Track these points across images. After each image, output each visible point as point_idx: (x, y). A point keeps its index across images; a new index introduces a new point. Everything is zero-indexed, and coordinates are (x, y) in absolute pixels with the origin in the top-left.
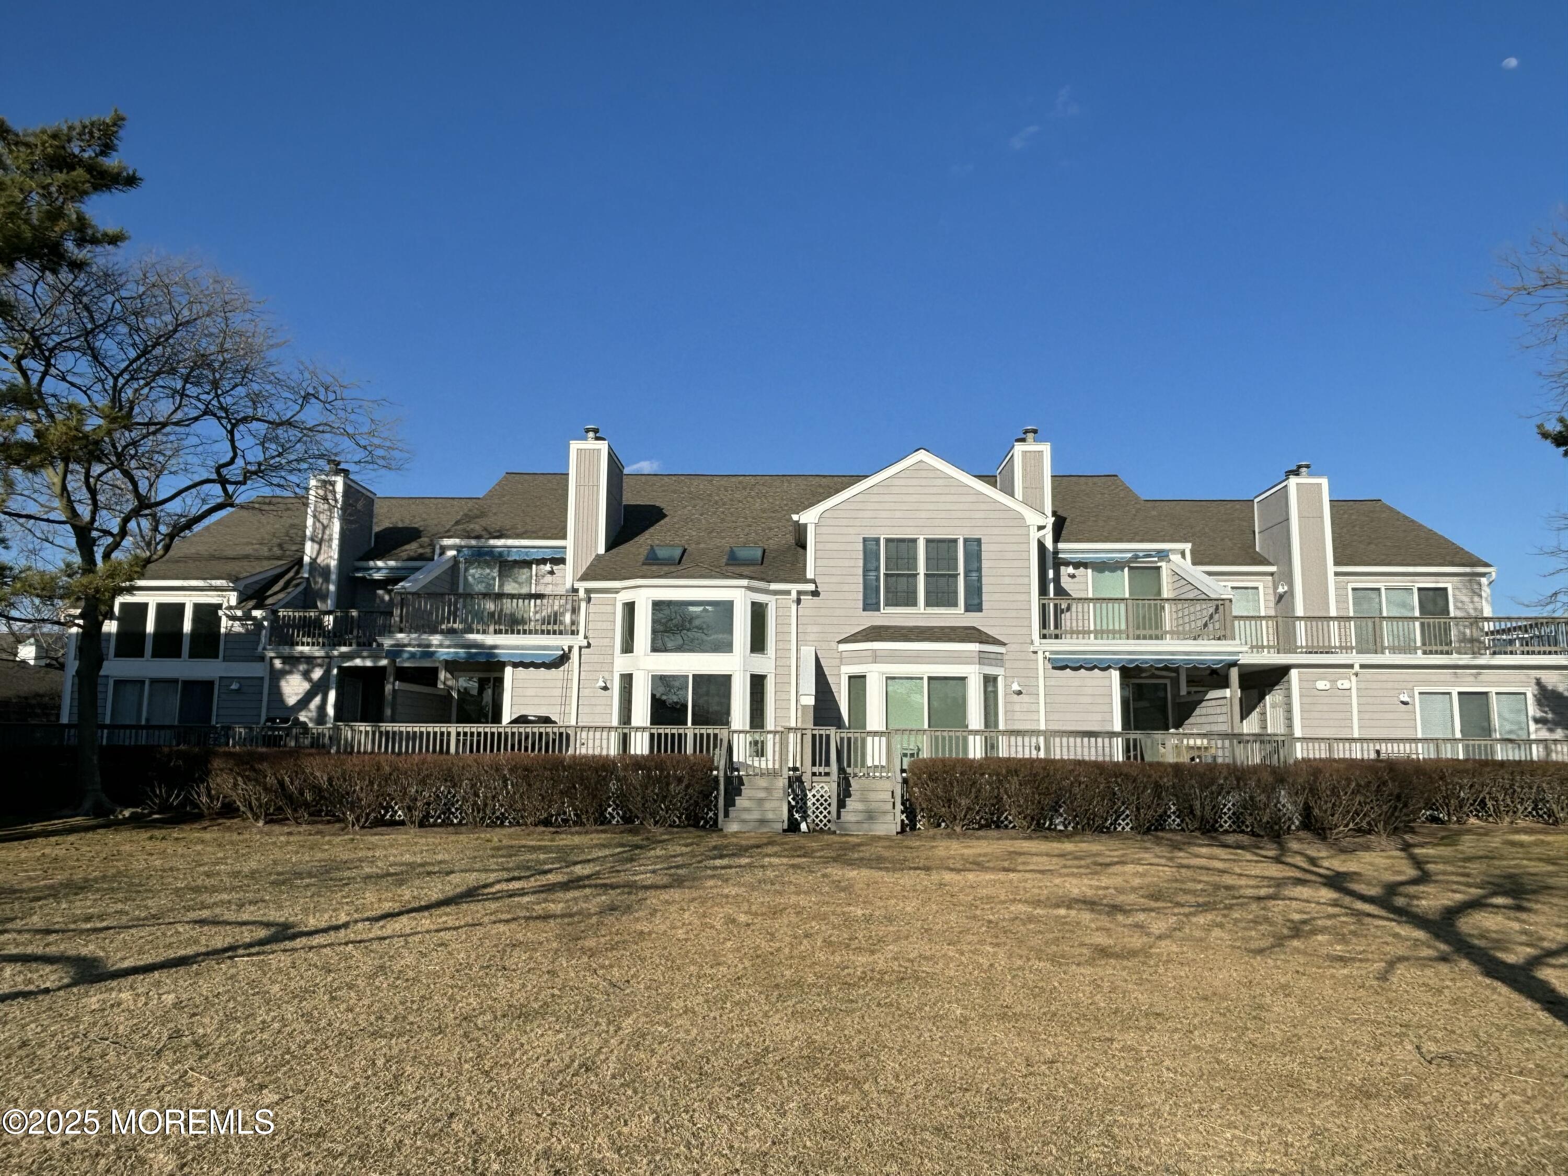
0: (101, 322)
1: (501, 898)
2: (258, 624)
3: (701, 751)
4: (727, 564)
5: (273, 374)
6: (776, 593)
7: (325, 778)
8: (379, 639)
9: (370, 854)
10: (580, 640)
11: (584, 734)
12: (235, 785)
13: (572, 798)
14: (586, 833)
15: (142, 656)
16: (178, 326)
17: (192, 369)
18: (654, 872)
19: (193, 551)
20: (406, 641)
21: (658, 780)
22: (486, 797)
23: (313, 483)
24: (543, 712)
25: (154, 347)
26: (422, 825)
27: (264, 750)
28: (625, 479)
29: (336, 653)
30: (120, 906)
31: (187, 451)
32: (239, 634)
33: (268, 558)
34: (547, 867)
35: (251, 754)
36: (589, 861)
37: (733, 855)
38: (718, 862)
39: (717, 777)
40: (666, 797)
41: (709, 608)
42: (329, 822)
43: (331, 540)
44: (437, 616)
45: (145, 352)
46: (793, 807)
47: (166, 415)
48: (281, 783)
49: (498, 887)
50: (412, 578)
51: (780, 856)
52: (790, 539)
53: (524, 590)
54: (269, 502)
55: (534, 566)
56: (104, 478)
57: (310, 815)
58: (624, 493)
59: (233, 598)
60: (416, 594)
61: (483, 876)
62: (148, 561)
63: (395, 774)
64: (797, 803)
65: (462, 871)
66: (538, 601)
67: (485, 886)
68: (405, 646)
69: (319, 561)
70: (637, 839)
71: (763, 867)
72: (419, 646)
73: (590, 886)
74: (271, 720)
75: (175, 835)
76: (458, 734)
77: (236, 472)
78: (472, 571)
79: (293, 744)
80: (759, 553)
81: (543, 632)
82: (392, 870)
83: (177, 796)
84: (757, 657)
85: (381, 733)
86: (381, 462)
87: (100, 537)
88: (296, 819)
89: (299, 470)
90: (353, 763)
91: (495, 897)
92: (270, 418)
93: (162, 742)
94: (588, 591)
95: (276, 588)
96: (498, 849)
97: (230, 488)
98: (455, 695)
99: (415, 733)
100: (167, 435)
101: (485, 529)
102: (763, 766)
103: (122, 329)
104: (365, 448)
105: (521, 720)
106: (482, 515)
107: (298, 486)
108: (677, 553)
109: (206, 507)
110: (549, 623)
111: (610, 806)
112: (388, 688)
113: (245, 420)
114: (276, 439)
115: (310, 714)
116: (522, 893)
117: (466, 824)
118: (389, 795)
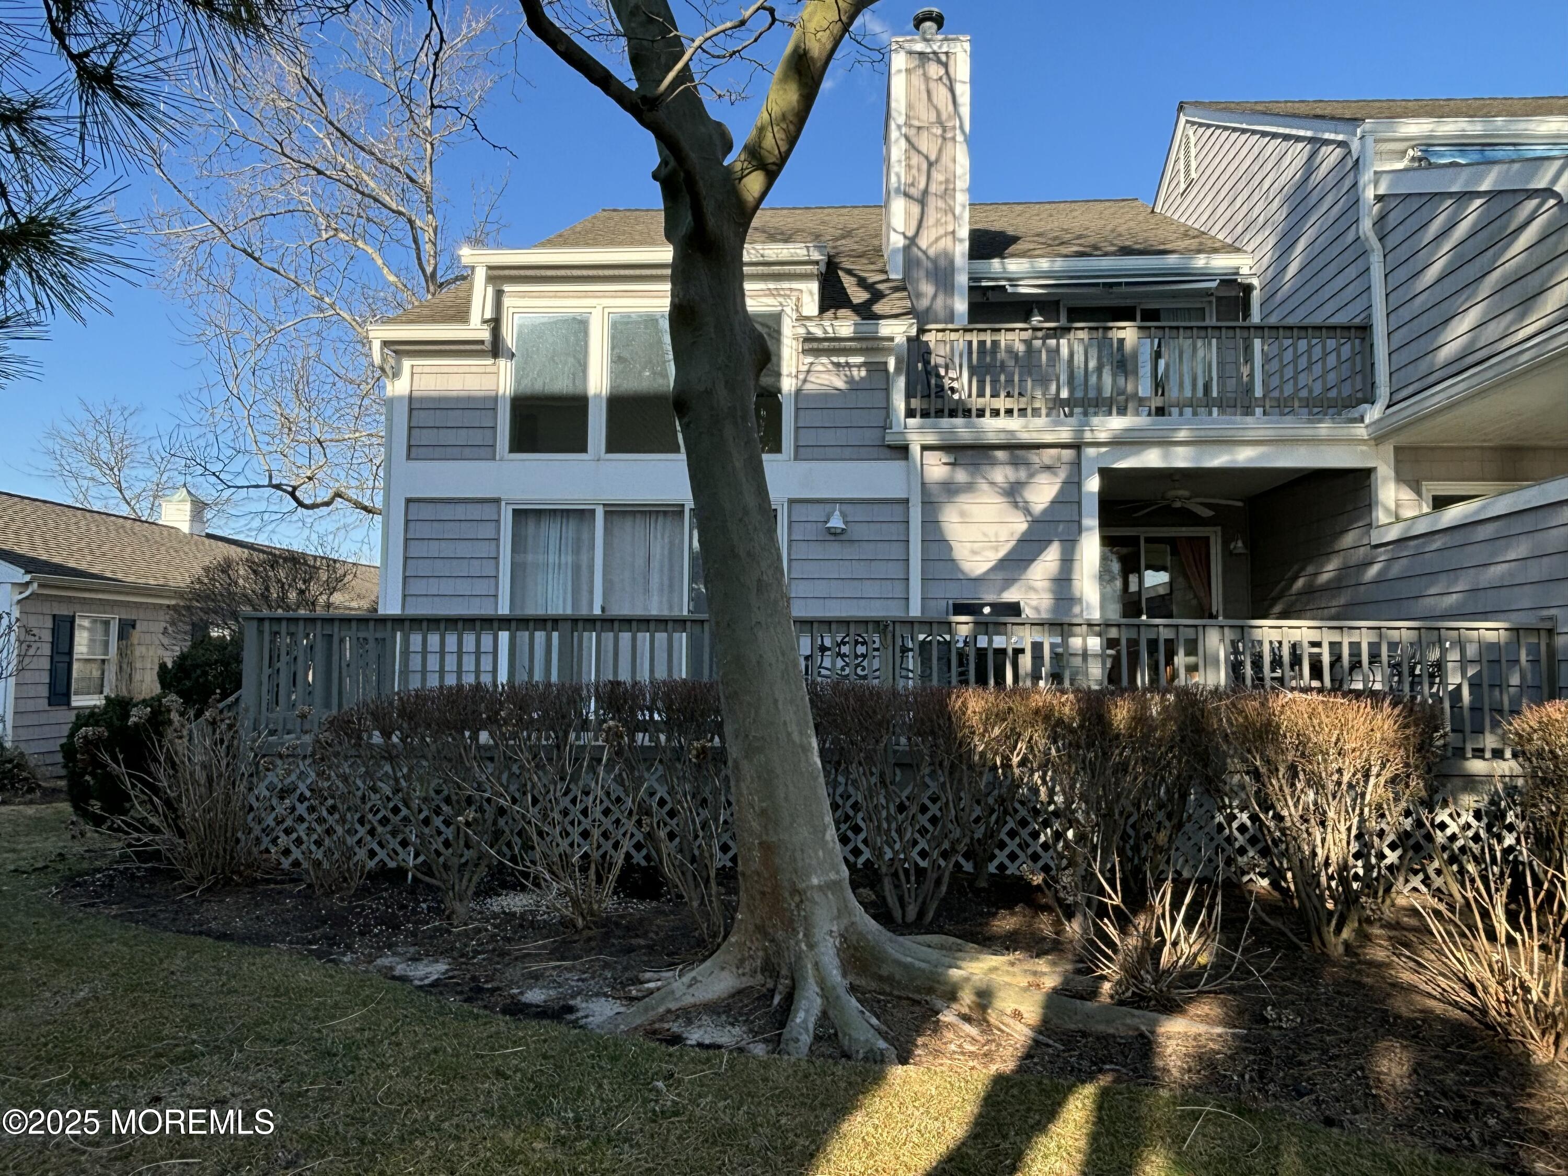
15: (582, 449)
32: (829, 392)
43: (948, 192)
59: (807, 296)
69: (923, 242)
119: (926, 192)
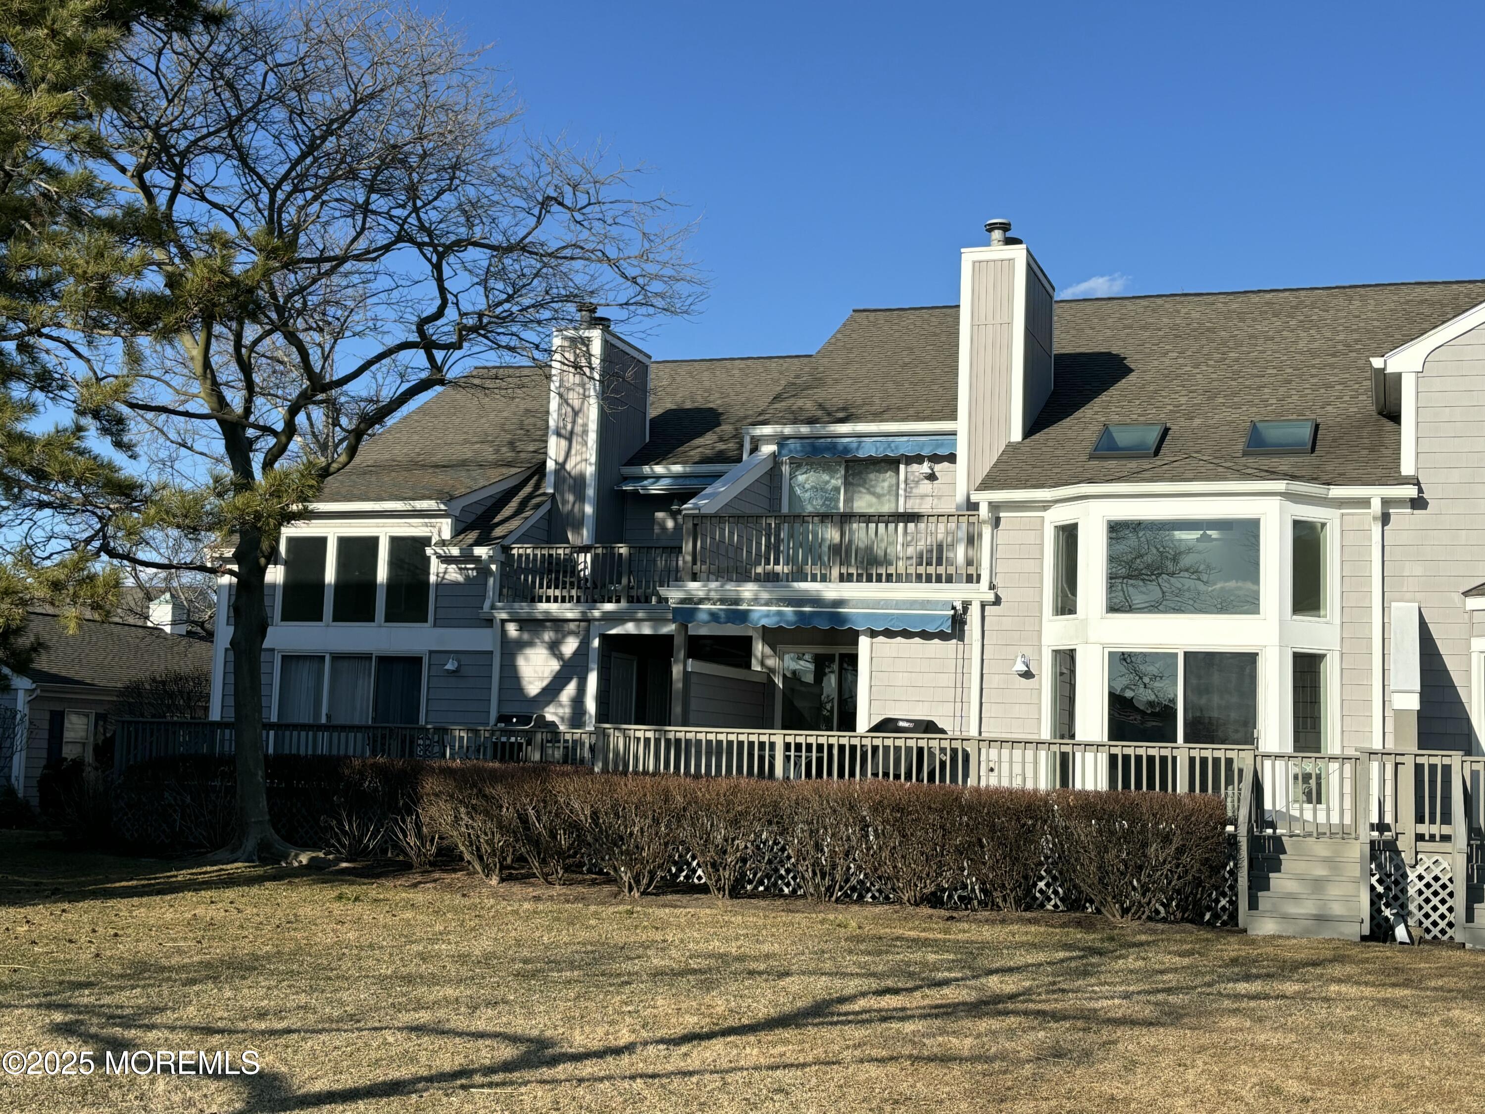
0: (250, 105)
1: (870, 1021)
2: (483, 570)
3: (1204, 788)
4: (1245, 454)
5: (494, 169)
6: (1341, 503)
7: (588, 812)
8: (663, 591)
9: (659, 936)
10: (980, 592)
11: (994, 753)
12: (457, 819)
13: (976, 863)
14: (1003, 921)
15: (320, 619)
16: (357, 102)
17: (379, 170)
18: (1127, 996)
19: (387, 456)
20: (701, 594)
21: (1127, 835)
22: (833, 853)
23: (557, 342)
24: (921, 713)
25: (324, 138)
26: (736, 891)
27: (497, 765)
28: (1057, 310)
29: (597, 614)
30: (303, 999)
31: (374, 300)
32: (455, 584)
33: (497, 464)
34: (940, 975)
35: (478, 771)
36: (1010, 970)
37: (1269, 976)
38: (1242, 987)
39: (1234, 836)
40: (1141, 868)
41: (1214, 534)
42: (594, 883)
43: (585, 432)
44: (749, 552)
45: (311, 148)
46: (1380, 896)
47: (344, 243)
48: (524, 819)
49: (861, 1004)
50: (709, 490)
51: (1358, 983)
52: (1367, 404)
53: (887, 508)
54: (495, 374)
55: (902, 467)
56: (259, 348)
57: (567, 869)
58: (1056, 333)
59: (445, 528)
60: (717, 518)
61: (838, 983)
62: (325, 473)
63: (692, 809)
64: (1388, 889)
65: (804, 973)
66: (911, 526)
67: (842, 1000)
68: (701, 601)
69: (568, 467)
70: (1091, 938)
71: (1326, 999)
72: (722, 601)
73: (1015, 1013)
74: (504, 718)
75: (373, 894)
76: (787, 746)
77: (446, 329)
78: (801, 478)
79: (537, 756)
80: (1306, 432)
81: (919, 578)
82: (693, 964)
83: (374, 836)
84: (1305, 621)
85: (668, 741)
86: (659, 302)
87: (258, 438)
88: (545, 876)
89: (539, 322)
90: (626, 787)
91: (862, 1019)
92: (493, 241)
93: (351, 752)
94: (995, 507)
95: (507, 511)
96: (859, 939)
97: (439, 355)
98: (779, 682)
99: (720, 743)
100: (346, 275)
101: (821, 406)
102: (1322, 818)
103: (279, 113)
104: (634, 280)
105: (886, 726)
106: (818, 382)
107: (537, 347)
108: (1153, 436)
109: (405, 386)
110: (929, 564)
111: (1041, 878)
112: (677, 670)
113: (460, 244)
114: (502, 274)
115: (561, 711)
116: (902, 1014)
117: (804, 896)
118: (683, 843)
119: (572, 432)
